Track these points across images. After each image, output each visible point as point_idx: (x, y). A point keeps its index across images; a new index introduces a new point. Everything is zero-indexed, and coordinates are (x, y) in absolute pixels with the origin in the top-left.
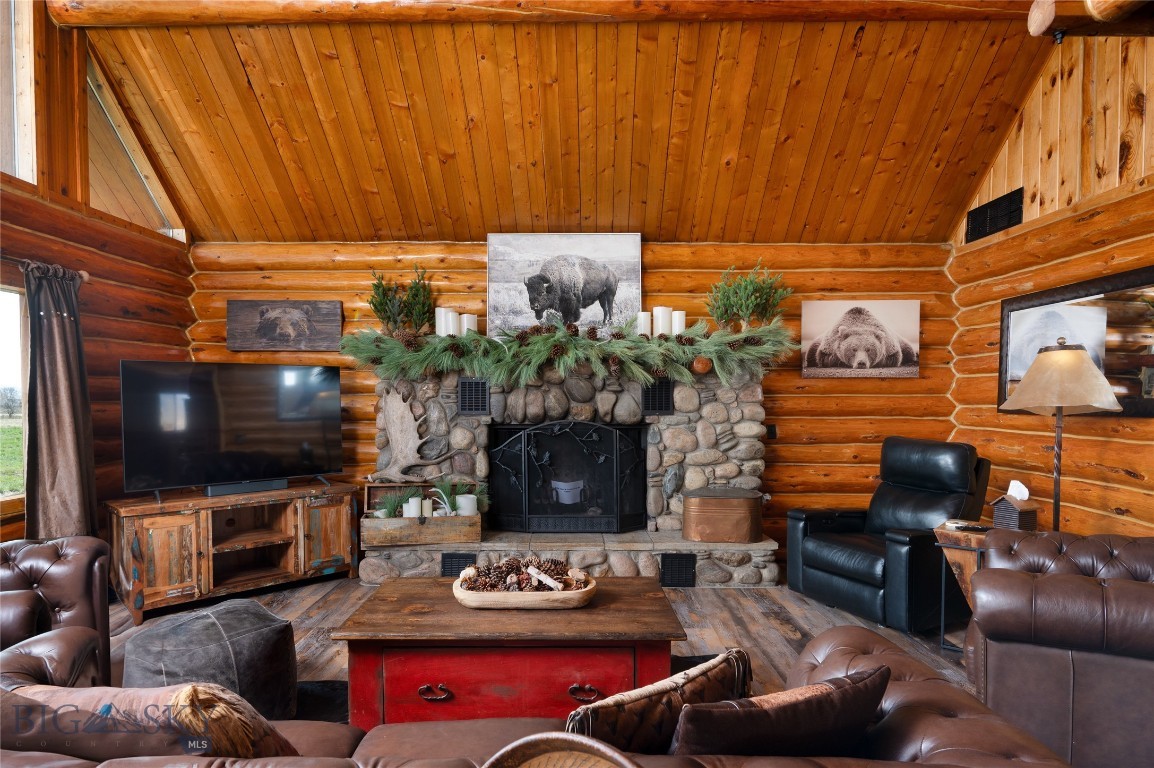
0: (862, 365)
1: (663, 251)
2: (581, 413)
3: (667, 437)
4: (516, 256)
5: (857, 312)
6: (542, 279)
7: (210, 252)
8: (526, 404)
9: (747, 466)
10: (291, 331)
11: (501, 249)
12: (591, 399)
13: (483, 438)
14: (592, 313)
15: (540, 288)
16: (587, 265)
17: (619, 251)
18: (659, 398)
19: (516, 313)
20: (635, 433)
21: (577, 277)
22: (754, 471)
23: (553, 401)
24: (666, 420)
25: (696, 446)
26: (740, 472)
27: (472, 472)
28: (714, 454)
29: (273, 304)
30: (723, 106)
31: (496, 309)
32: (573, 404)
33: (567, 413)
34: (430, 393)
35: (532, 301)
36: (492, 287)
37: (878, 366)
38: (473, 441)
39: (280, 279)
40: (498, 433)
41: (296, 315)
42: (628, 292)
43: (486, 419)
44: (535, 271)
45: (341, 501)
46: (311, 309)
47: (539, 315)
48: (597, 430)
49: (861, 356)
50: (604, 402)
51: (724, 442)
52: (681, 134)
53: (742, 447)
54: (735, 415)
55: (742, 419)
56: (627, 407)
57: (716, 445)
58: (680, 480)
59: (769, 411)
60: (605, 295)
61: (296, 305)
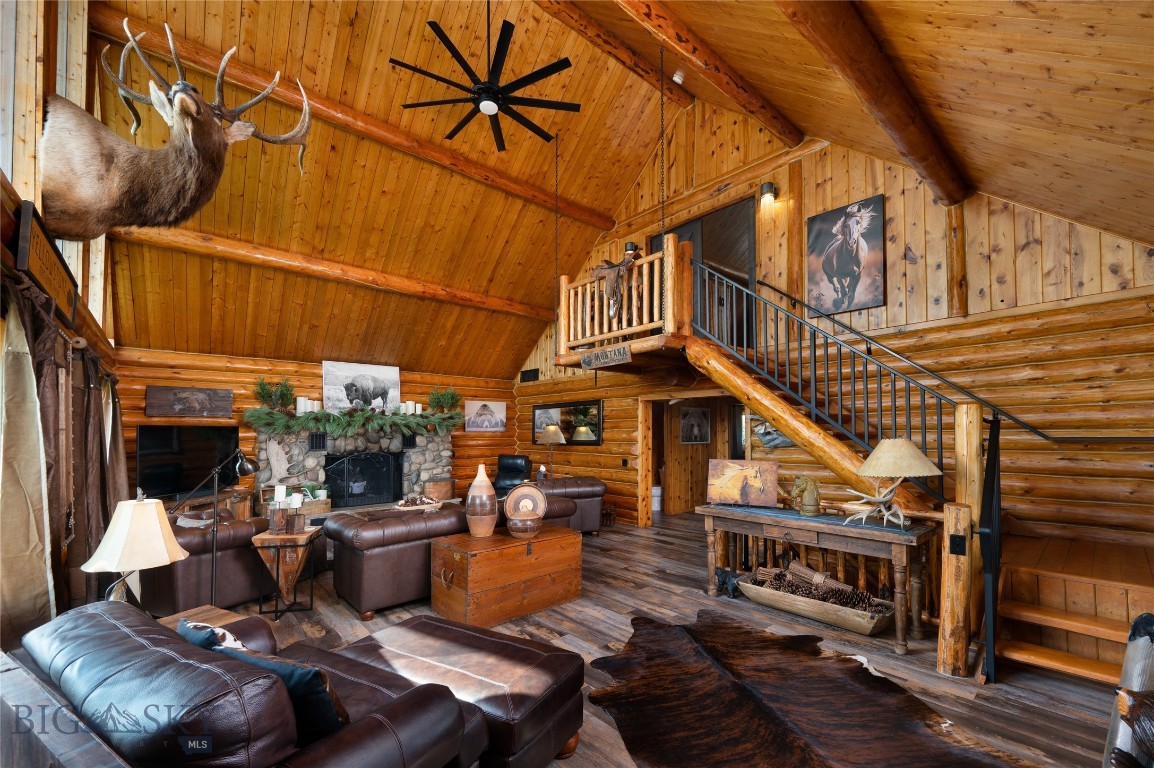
0: (487, 427)
1: (411, 376)
2: (374, 448)
3: (414, 460)
4: (339, 374)
5: (485, 406)
6: (353, 385)
7: (131, 354)
8: (344, 445)
9: (446, 469)
10: (197, 405)
11: (331, 369)
12: (378, 442)
13: (323, 462)
14: (377, 403)
15: (351, 389)
16: (375, 380)
17: (389, 375)
18: (409, 442)
19: (339, 400)
20: (398, 457)
21: (370, 385)
22: (448, 471)
23: (360, 443)
24: (414, 450)
25: (425, 461)
26: (443, 472)
27: (317, 480)
28: (433, 465)
29: (184, 389)
30: (444, 326)
31: (329, 398)
32: (369, 444)
33: (366, 449)
34: (293, 440)
35: (348, 395)
36: (325, 388)
37: (493, 427)
38: (318, 464)
39: (185, 375)
40: (330, 459)
41: (201, 396)
42: (394, 393)
43: (325, 453)
44: (349, 381)
45: (246, 499)
46: (212, 394)
47: (351, 402)
48: (382, 456)
49: (486, 423)
50: (384, 443)
51: (437, 459)
52: (425, 333)
53: (444, 461)
54: (441, 448)
55: (444, 449)
56: (396, 445)
57: (433, 461)
58: (419, 476)
59: (454, 446)
60: (384, 394)
61: (201, 390)
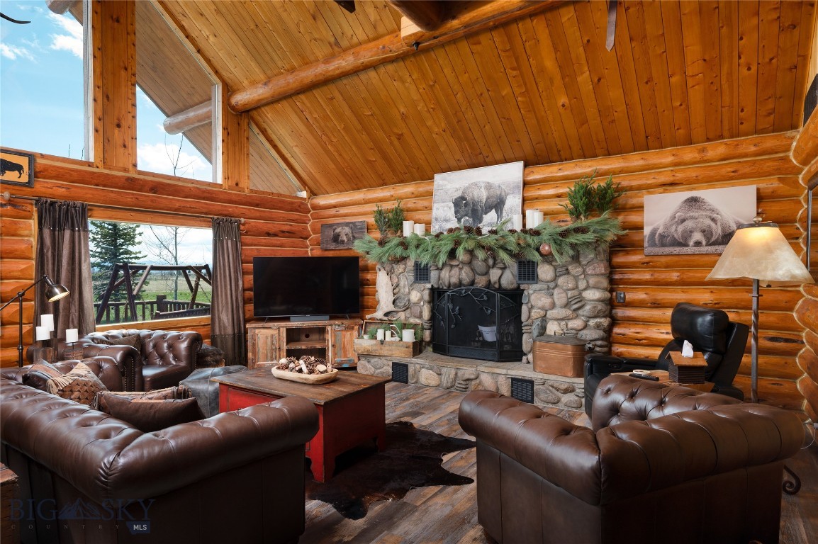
0: (698, 244)
2: (481, 282)
3: (536, 300)
4: (449, 186)
5: (694, 200)
6: (463, 198)
8: (449, 276)
9: (592, 322)
10: (345, 238)
11: (441, 182)
12: (487, 273)
13: (426, 297)
14: (490, 219)
15: (463, 205)
16: (489, 186)
17: (509, 174)
18: (528, 271)
19: (447, 221)
20: (515, 296)
21: (482, 195)
22: (598, 326)
23: (465, 275)
24: (535, 287)
25: (553, 306)
26: (585, 327)
27: (420, 317)
28: (568, 312)
29: (339, 225)
31: (437, 219)
32: (477, 276)
33: (473, 283)
34: (401, 270)
35: (456, 212)
36: (435, 206)
37: (714, 244)
38: (421, 299)
39: (343, 211)
40: (436, 294)
41: (347, 230)
42: (513, 202)
43: (429, 286)
44: (459, 194)
45: (353, 328)
46: (353, 226)
47: (459, 220)
48: (487, 293)
49: (697, 236)
50: (494, 274)
51: (575, 303)
52: (522, 94)
53: (588, 307)
54: (582, 285)
55: (587, 288)
56: (508, 279)
57: (567, 305)
58: (543, 329)
59: (612, 281)
60: (497, 204)
61: (347, 224)
